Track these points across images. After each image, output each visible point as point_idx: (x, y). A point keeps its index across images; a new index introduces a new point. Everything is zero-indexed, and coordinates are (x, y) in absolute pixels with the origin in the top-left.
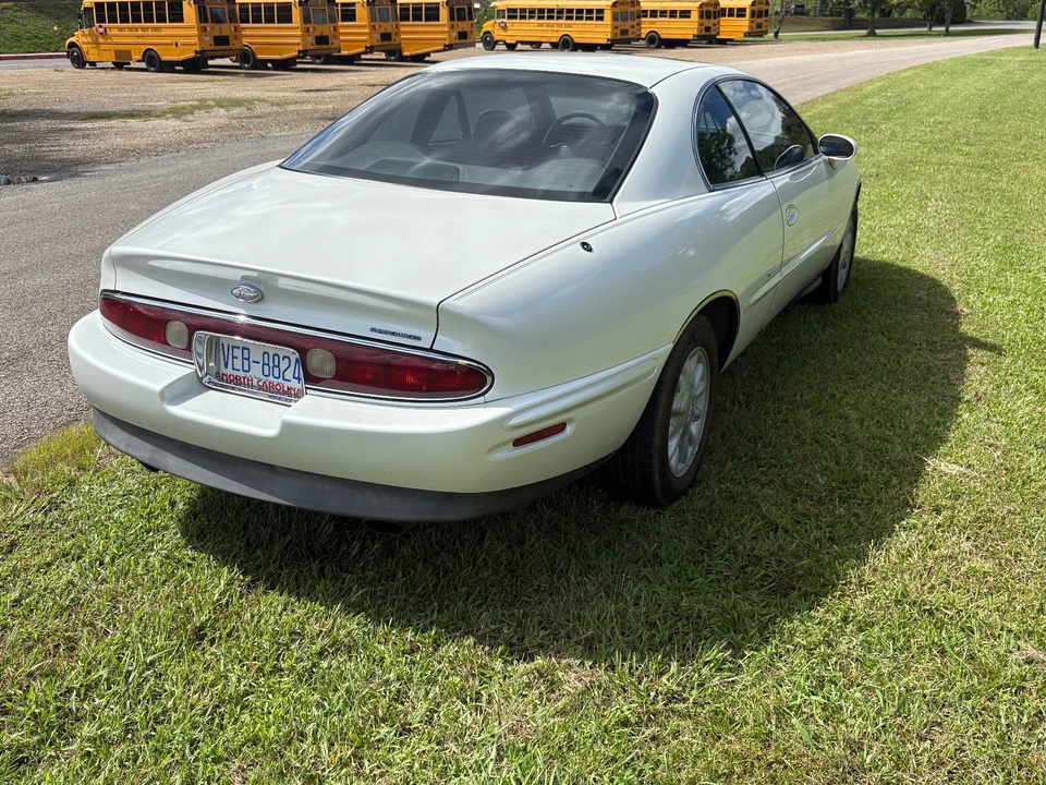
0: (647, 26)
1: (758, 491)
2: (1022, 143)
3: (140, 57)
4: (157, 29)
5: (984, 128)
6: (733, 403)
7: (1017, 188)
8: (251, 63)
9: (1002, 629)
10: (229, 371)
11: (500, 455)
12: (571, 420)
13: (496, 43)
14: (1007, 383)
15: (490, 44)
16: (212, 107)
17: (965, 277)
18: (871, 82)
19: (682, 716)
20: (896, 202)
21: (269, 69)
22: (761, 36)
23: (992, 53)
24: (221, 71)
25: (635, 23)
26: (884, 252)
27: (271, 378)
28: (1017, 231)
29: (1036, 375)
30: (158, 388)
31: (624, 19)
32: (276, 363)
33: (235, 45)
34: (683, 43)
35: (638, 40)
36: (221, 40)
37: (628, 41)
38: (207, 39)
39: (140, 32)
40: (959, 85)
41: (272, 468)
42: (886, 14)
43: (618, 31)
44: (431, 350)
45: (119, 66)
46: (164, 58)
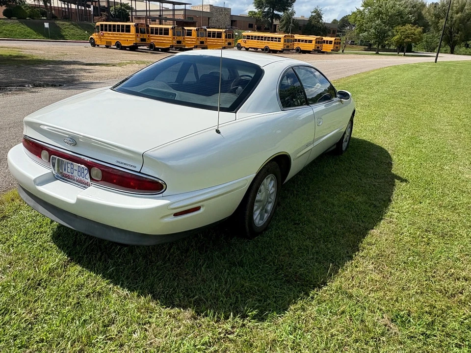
0: (296, 45)
1: (291, 235)
2: (425, 97)
3: (114, 44)
4: (121, 34)
5: (412, 91)
6: (291, 195)
7: (420, 114)
8: (153, 49)
9: (378, 309)
10: (66, 172)
11: (167, 220)
12: (203, 206)
13: (242, 47)
14: (402, 194)
15: (240, 48)
16: (134, 63)
17: (394, 148)
18: (374, 70)
19: (231, 341)
20: (374, 116)
21: (160, 51)
22: (337, 51)
23: (419, 64)
24: (142, 51)
25: (292, 44)
26: (364, 136)
27: (81, 177)
28: (417, 131)
29: (414, 191)
30: (33, 178)
31: (288, 42)
32: (83, 171)
33: (148, 42)
34: (309, 52)
35: (293, 50)
36: (143, 40)
37: (289, 50)
38: (138, 39)
39: (115, 36)
40: (405, 74)
41: (75, 216)
42: (383, 47)
43: (286, 46)
44: (140, 172)
45: (107, 47)
46: (123, 45)
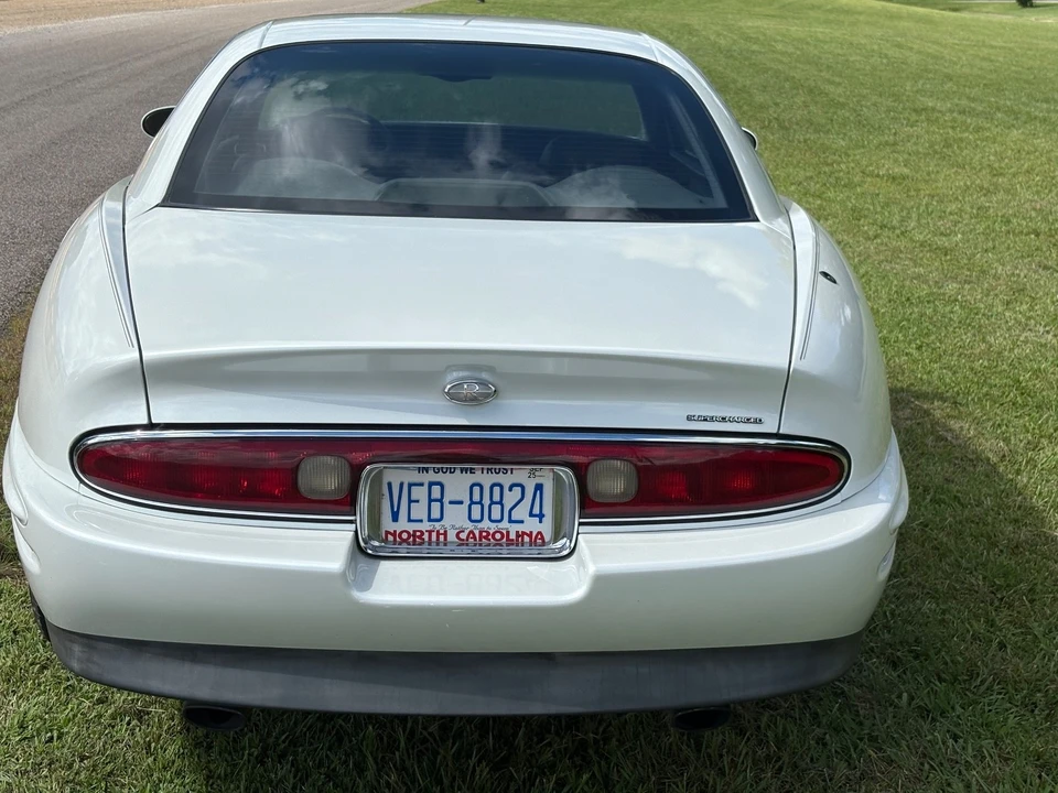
10: (403, 525)
27: (485, 524)
30: (334, 566)
32: (496, 497)
44: (779, 435)
